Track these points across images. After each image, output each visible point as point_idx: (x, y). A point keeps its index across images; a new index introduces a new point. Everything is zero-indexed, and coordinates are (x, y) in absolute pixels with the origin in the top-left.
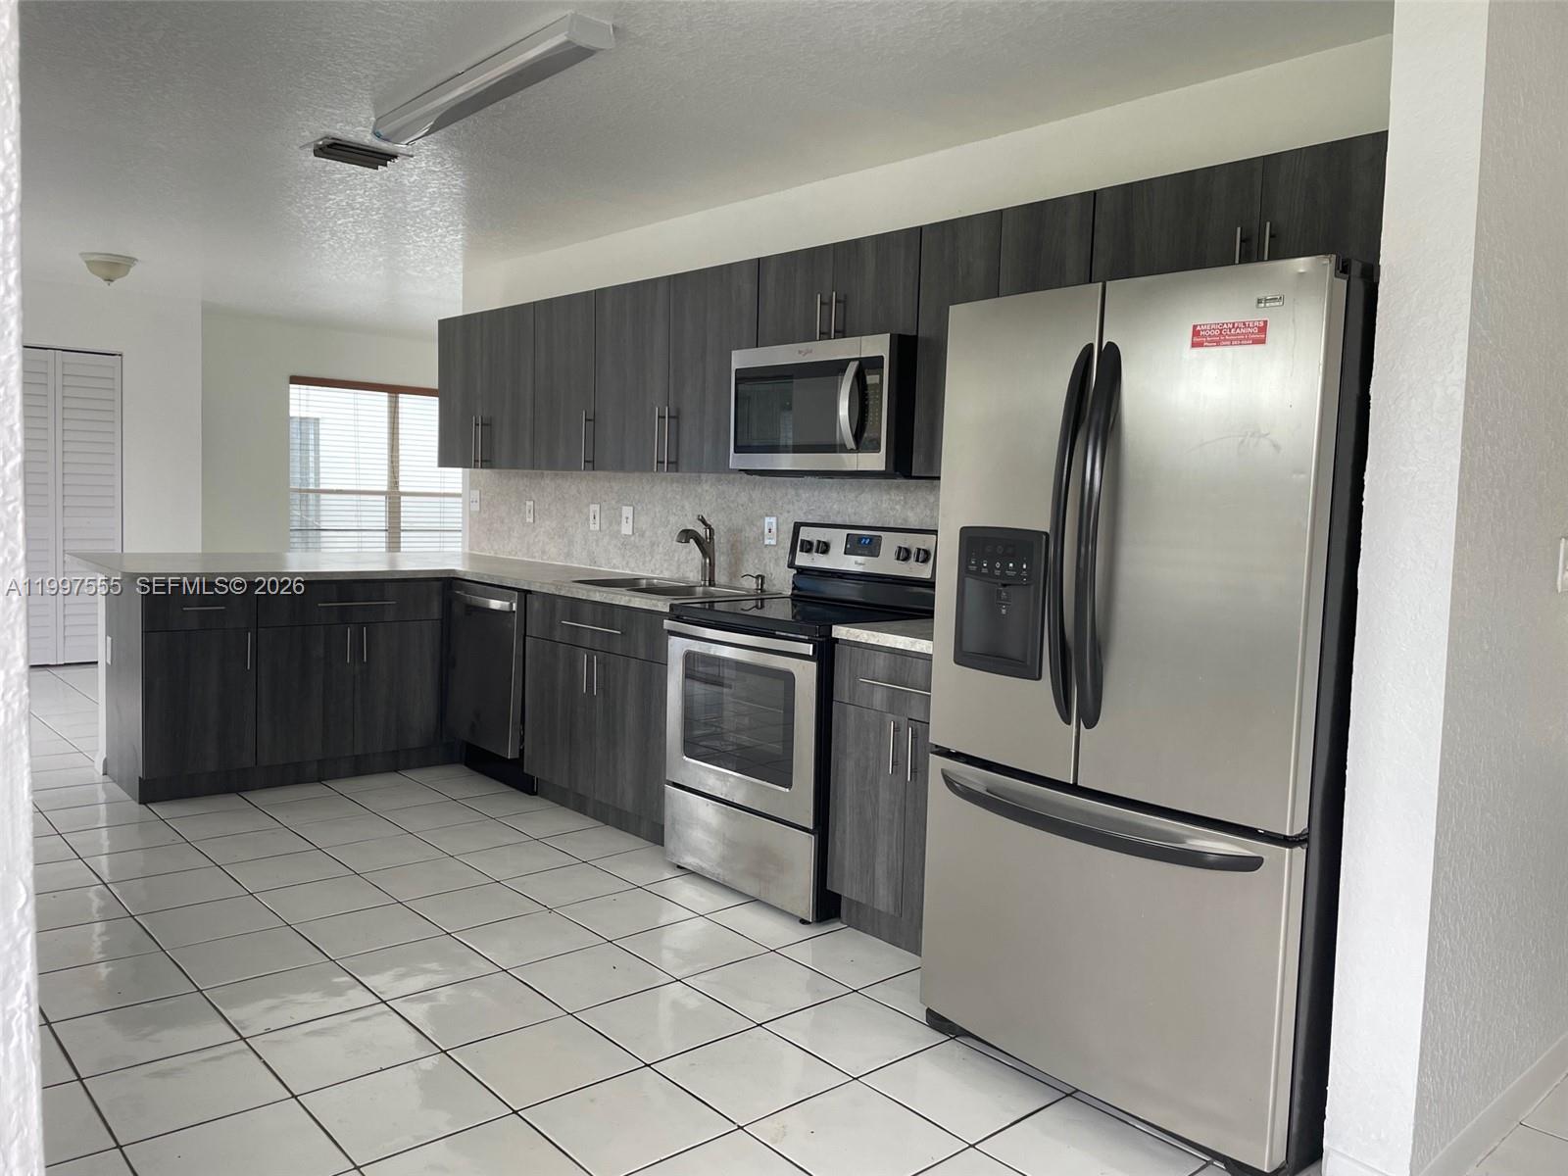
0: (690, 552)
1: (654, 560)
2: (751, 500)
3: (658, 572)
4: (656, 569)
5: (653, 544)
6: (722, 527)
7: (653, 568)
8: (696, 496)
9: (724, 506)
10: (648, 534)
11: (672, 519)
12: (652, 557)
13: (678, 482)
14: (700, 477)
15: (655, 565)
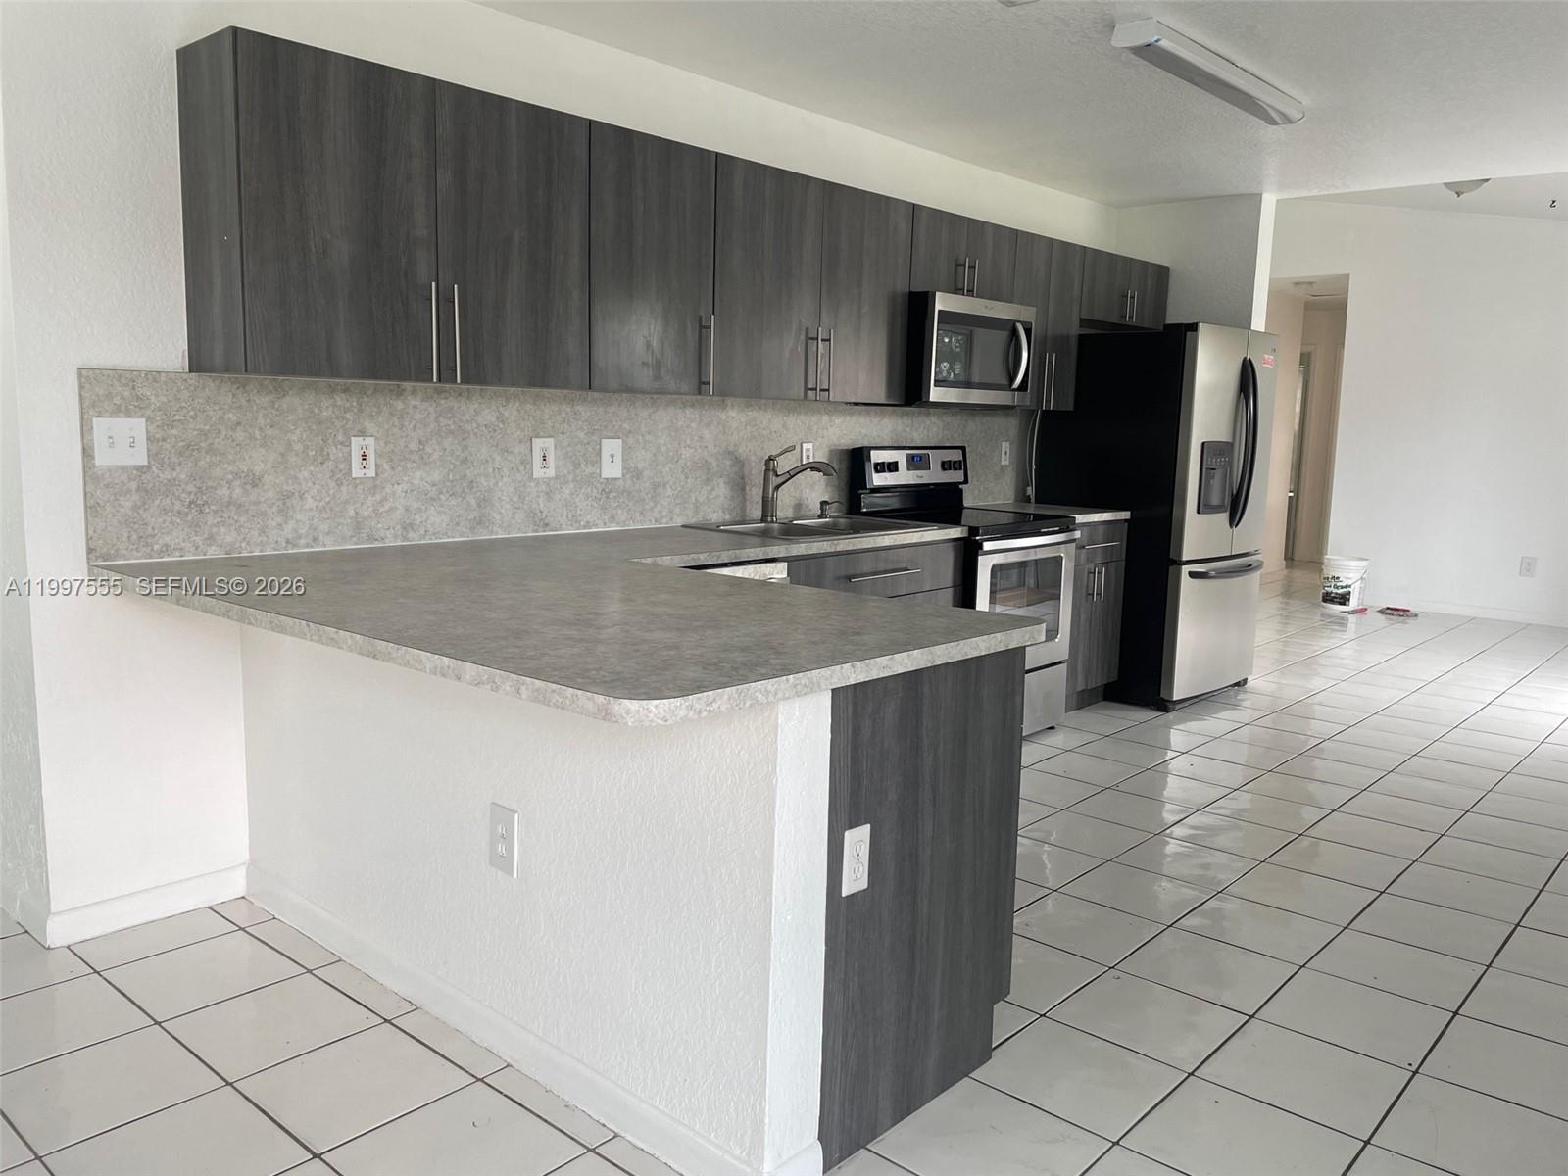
0: (713, 489)
1: (658, 506)
2: (785, 426)
3: (665, 521)
4: (662, 518)
5: (656, 486)
6: (753, 458)
7: (657, 516)
8: (719, 424)
9: (755, 434)
10: (647, 473)
11: (686, 453)
12: (656, 503)
13: (693, 406)
14: (723, 401)
15: (660, 512)
